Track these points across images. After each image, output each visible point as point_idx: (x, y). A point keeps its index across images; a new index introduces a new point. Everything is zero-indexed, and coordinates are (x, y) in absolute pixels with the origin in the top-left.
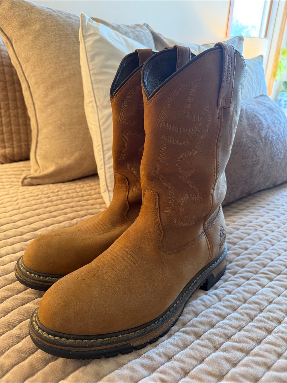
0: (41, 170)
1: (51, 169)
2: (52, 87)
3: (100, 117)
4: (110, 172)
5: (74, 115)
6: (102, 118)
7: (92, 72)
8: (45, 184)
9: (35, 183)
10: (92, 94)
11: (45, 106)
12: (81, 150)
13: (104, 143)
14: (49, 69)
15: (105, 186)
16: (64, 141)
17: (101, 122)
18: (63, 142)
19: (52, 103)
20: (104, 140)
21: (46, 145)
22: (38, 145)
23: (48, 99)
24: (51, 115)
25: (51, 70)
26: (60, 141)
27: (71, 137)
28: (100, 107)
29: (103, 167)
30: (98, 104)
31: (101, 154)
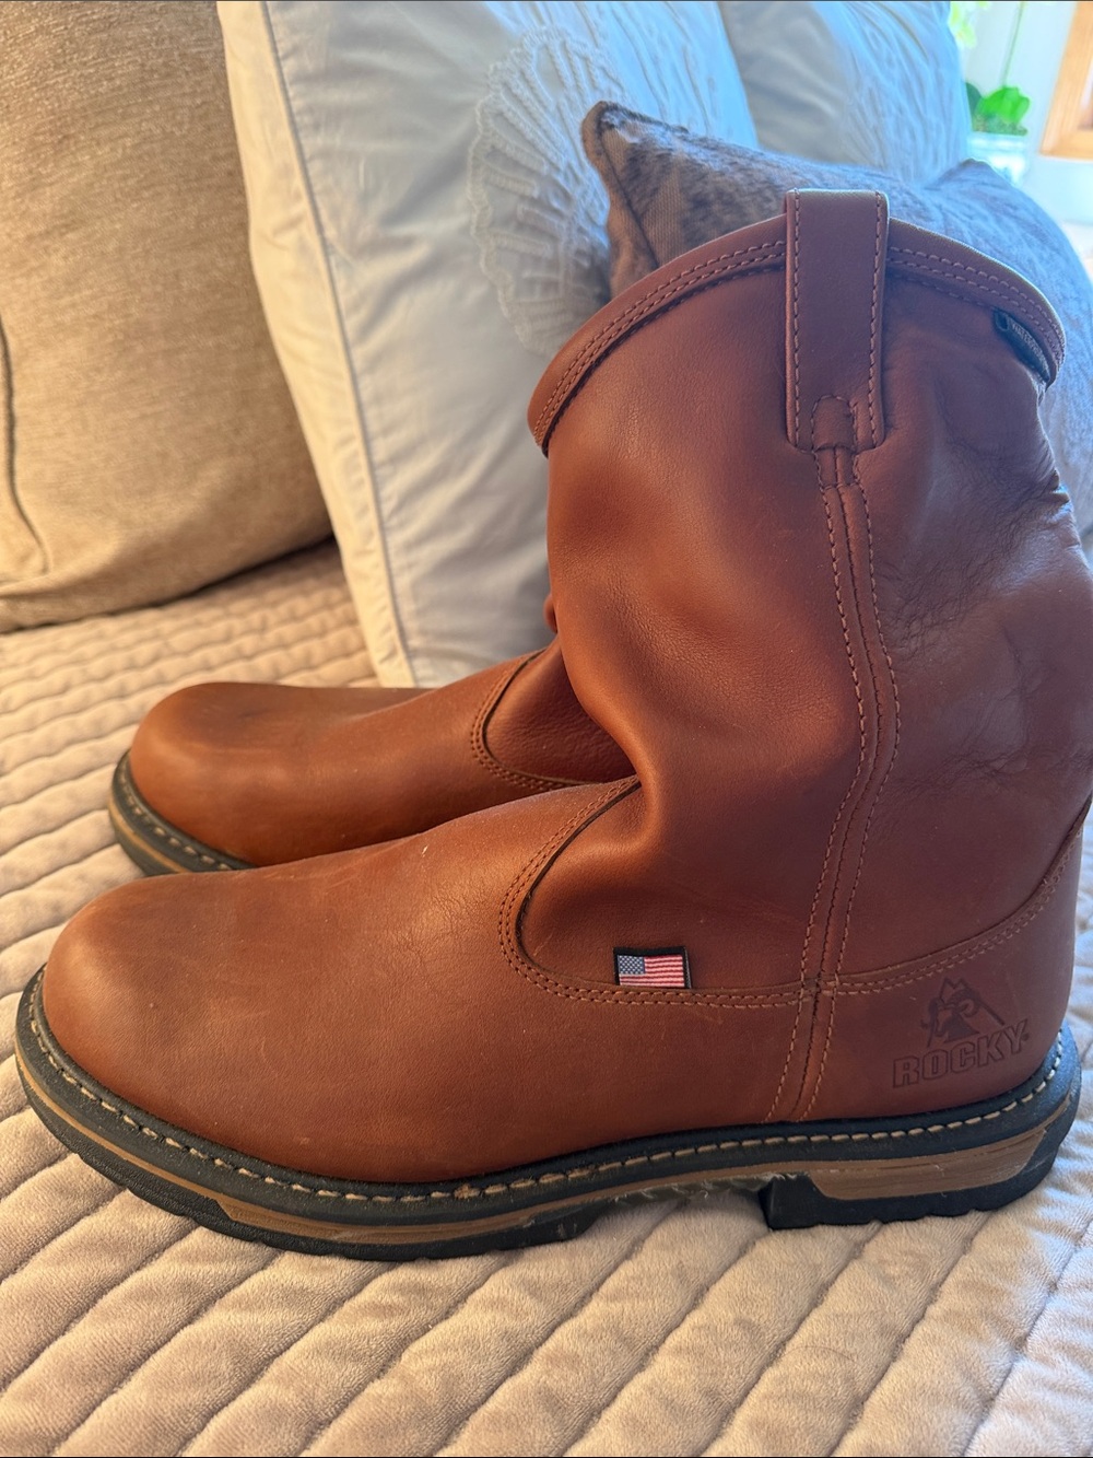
0: (51, 557)
1: (98, 550)
2: (61, 137)
3: (342, 299)
4: (410, 566)
5: (185, 284)
6: (355, 307)
7: (289, 66)
8: (78, 620)
9: (29, 620)
10: (298, 182)
11: (30, 238)
12: (231, 452)
13: (374, 427)
14: (28, 38)
15: (394, 633)
16: (149, 410)
17: (352, 323)
18: (143, 417)
19: (68, 222)
20: (371, 414)
21: (60, 435)
22: (19, 435)
23: (46, 203)
24: (72, 283)
25: (39, 43)
26: (133, 415)
27: (182, 394)
28: (341, 250)
29: (376, 543)
30: (331, 233)
31: (361, 482)
